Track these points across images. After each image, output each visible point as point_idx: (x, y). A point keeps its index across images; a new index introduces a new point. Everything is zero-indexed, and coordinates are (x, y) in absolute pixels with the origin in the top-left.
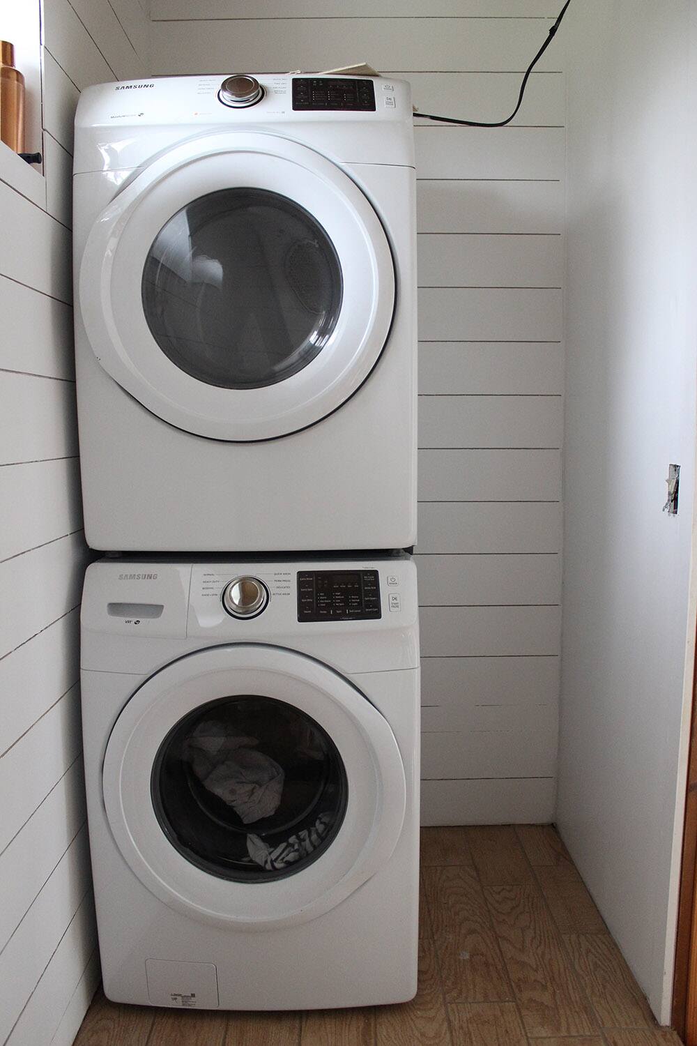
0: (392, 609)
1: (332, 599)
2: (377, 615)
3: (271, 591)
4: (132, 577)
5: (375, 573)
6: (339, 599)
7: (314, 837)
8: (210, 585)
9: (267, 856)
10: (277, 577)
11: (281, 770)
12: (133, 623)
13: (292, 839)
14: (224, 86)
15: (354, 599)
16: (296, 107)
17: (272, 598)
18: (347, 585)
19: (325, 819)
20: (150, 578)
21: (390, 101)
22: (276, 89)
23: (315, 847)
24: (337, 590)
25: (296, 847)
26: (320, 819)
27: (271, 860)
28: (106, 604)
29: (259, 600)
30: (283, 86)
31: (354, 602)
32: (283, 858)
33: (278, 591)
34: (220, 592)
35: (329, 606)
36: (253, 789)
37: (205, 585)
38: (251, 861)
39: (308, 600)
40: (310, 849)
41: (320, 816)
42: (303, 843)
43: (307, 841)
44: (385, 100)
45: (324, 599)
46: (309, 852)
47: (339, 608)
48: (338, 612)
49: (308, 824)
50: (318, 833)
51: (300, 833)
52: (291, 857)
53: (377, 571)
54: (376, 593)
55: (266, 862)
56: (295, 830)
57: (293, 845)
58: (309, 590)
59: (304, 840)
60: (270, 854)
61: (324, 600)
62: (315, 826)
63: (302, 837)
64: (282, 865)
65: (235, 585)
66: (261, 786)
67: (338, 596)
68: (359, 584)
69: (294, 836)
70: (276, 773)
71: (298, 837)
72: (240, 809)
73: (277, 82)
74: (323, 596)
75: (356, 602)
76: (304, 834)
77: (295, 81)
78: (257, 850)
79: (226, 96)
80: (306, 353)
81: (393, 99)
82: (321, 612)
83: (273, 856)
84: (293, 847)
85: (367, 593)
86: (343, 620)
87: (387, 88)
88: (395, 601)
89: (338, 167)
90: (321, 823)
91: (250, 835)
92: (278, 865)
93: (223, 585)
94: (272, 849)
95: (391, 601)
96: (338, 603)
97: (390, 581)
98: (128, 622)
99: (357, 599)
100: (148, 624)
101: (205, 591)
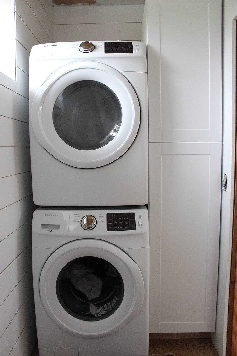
0: (140, 227)
1: (119, 223)
2: (134, 229)
3: (98, 220)
4: (50, 215)
5: (133, 214)
6: (121, 223)
7: (113, 305)
8: (77, 218)
9: (96, 312)
10: (100, 215)
11: (101, 281)
12: (50, 231)
13: (105, 306)
14: (81, 45)
15: (127, 223)
16: (106, 52)
17: (98, 223)
18: (124, 218)
19: (116, 299)
20: (56, 215)
21: (138, 50)
22: (98, 46)
23: (113, 309)
24: (120, 220)
25: (106, 309)
26: (115, 298)
27: (97, 313)
28: (41, 224)
29: (94, 223)
30: (101, 45)
32: (101, 313)
33: (100, 220)
34: (80, 220)
35: (117, 226)
36: (92, 288)
37: (75, 218)
38: (90, 313)
39: (111, 223)
40: (111, 309)
41: (114, 297)
42: (109, 307)
43: (110, 306)
44: (136, 49)
45: (116, 223)
46: (111, 310)
47: (121, 226)
48: (121, 228)
49: (110, 300)
50: (114, 304)
51: (108, 304)
52: (104, 312)
53: (134, 213)
54: (134, 221)
55: (95, 314)
56: (106, 303)
57: (105, 308)
58: (111, 220)
59: (109, 306)
60: (97, 311)
62: (113, 301)
63: (108, 305)
64: (101, 315)
65: (85, 218)
66: (94, 287)
68: (128, 218)
69: (106, 305)
70: (99, 282)
71: (107, 305)
72: (87, 295)
73: (99, 43)
74: (115, 222)
76: (109, 304)
77: (105, 43)
78: (93, 309)
79: (82, 49)
80: (110, 138)
81: (139, 49)
82: (115, 228)
83: (98, 312)
84: (105, 309)
85: (131, 221)
86: (122, 230)
87: (137, 45)
88: (140, 224)
89: (120, 73)
90: (115, 300)
91: (90, 304)
92: (99, 315)
93: (81, 218)
94: (97, 309)
95: (139, 224)
96: (121, 224)
97: (139, 217)
98: (48, 231)
99: (128, 223)
100: (55, 232)
101: (75, 220)
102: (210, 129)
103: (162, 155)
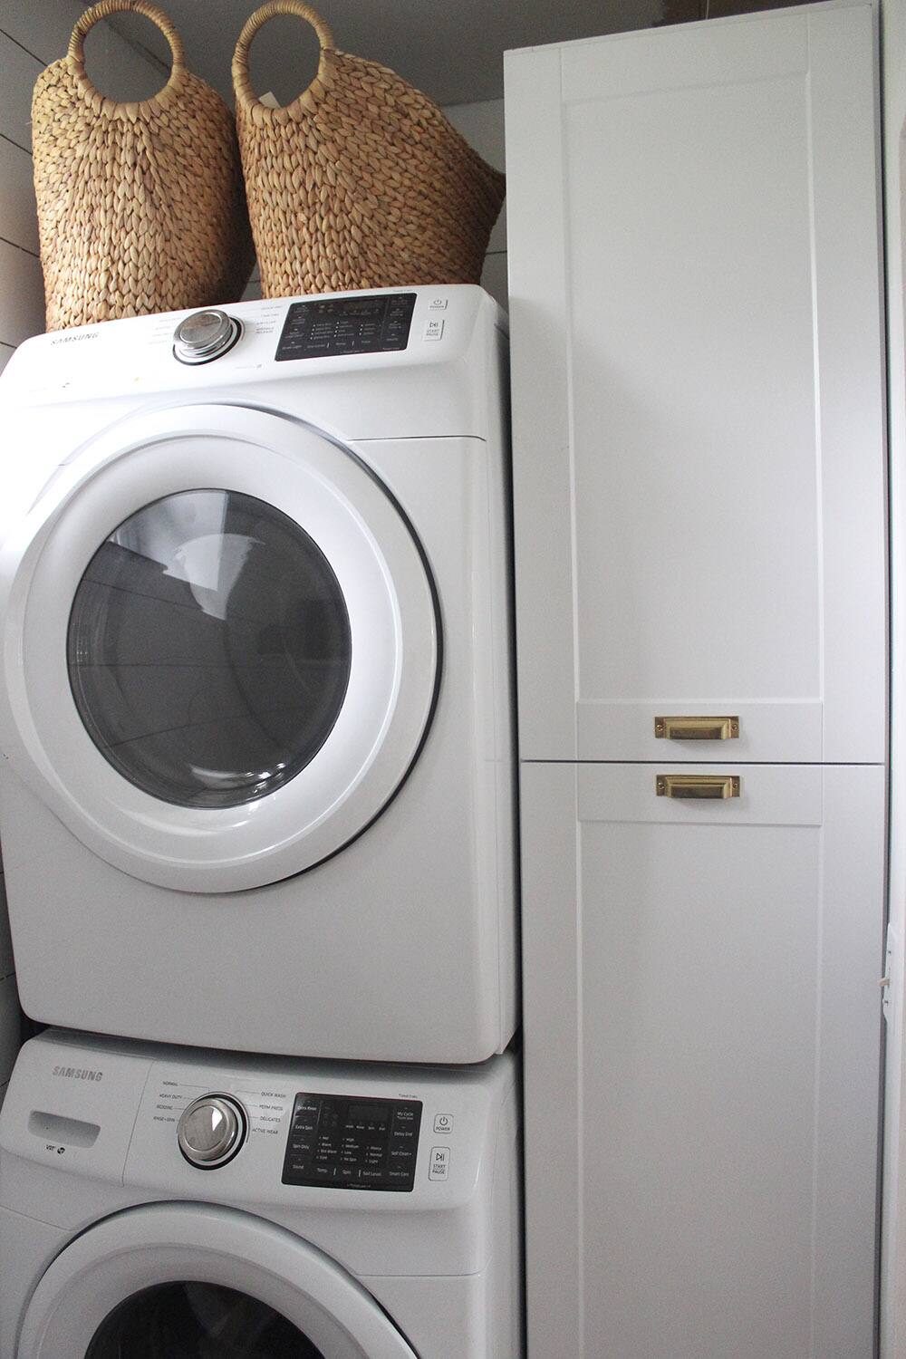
0: (434, 1176)
1: (339, 1149)
2: (407, 1185)
3: (251, 1124)
4: (70, 1073)
5: (416, 1107)
6: (350, 1149)
8: (168, 1102)
10: (265, 1100)
12: (55, 1150)
14: (179, 332)
15: (375, 1152)
16: (283, 354)
17: (251, 1134)
18: (377, 1126)
20: (92, 1079)
21: (436, 330)
22: (260, 327)
24: (351, 1133)
28: (29, 1114)
30: (272, 319)
31: (373, 1158)
33: (261, 1124)
34: (179, 1115)
35: (331, 1161)
37: (161, 1101)
39: (302, 1147)
44: (427, 327)
45: (329, 1148)
47: (347, 1165)
48: (345, 1172)
53: (420, 1103)
54: (412, 1145)
58: (308, 1128)
61: (327, 1149)
67: (350, 1144)
68: (387, 1126)
74: (325, 1141)
75: (375, 1158)
77: (292, 309)
79: (182, 347)
81: (440, 325)
82: (320, 1170)
85: (397, 1143)
86: (351, 1188)
87: (437, 305)
88: (440, 1162)
93: (187, 1104)
95: (434, 1162)
96: (348, 1156)
97: (438, 1125)
98: (50, 1148)
99: (379, 1152)
100: (77, 1155)
101: (161, 1113)
102: (822, 699)
103: (582, 821)
